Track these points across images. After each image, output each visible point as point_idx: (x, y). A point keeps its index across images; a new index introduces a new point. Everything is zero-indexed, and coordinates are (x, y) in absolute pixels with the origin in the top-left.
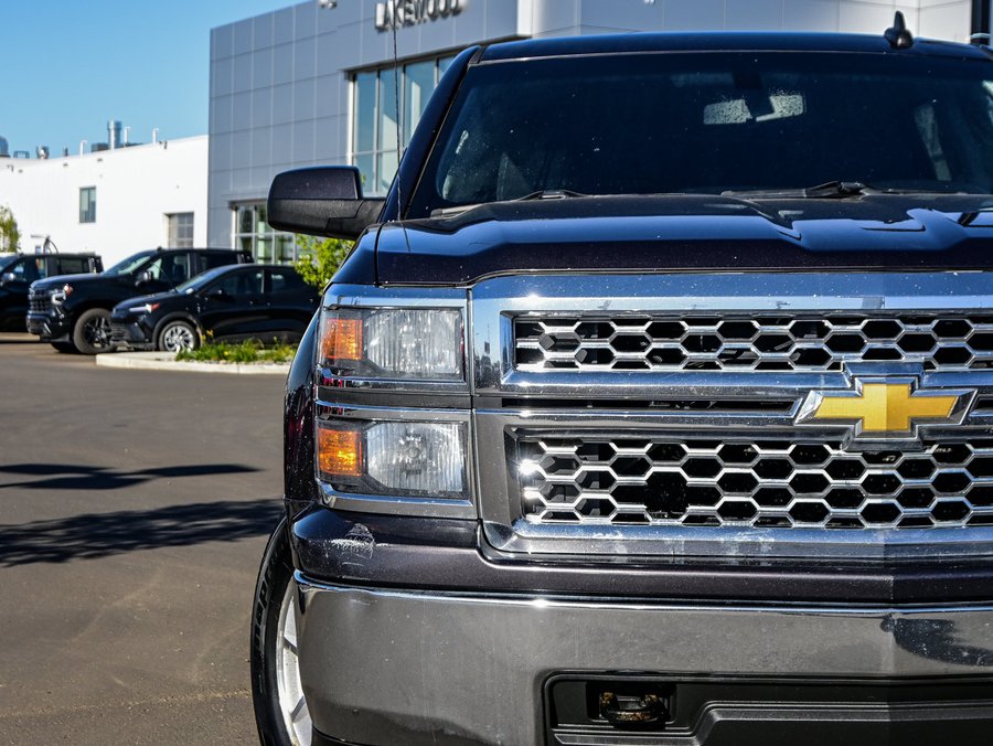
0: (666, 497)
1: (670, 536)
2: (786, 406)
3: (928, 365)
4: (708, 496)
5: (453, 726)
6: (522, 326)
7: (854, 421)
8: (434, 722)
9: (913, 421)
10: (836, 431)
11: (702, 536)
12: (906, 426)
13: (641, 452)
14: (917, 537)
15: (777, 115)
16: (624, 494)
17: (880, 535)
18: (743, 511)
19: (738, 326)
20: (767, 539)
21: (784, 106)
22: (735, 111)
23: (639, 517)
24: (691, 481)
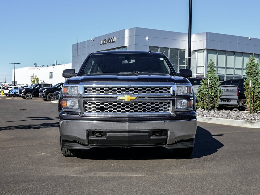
0: (102, 109)
1: (103, 114)
2: (116, 98)
3: (133, 93)
4: (107, 109)
5: (77, 137)
6: (85, 88)
7: (124, 100)
8: (74, 136)
9: (131, 100)
10: (122, 101)
11: (106, 113)
12: (130, 100)
13: (99, 103)
14: (132, 114)
15: (131, 62)
16: (97, 109)
17: (127, 113)
18: (111, 111)
19: (110, 89)
20: (114, 114)
21: (133, 61)
22: (126, 62)
23: (99, 111)
24: (105, 107)
